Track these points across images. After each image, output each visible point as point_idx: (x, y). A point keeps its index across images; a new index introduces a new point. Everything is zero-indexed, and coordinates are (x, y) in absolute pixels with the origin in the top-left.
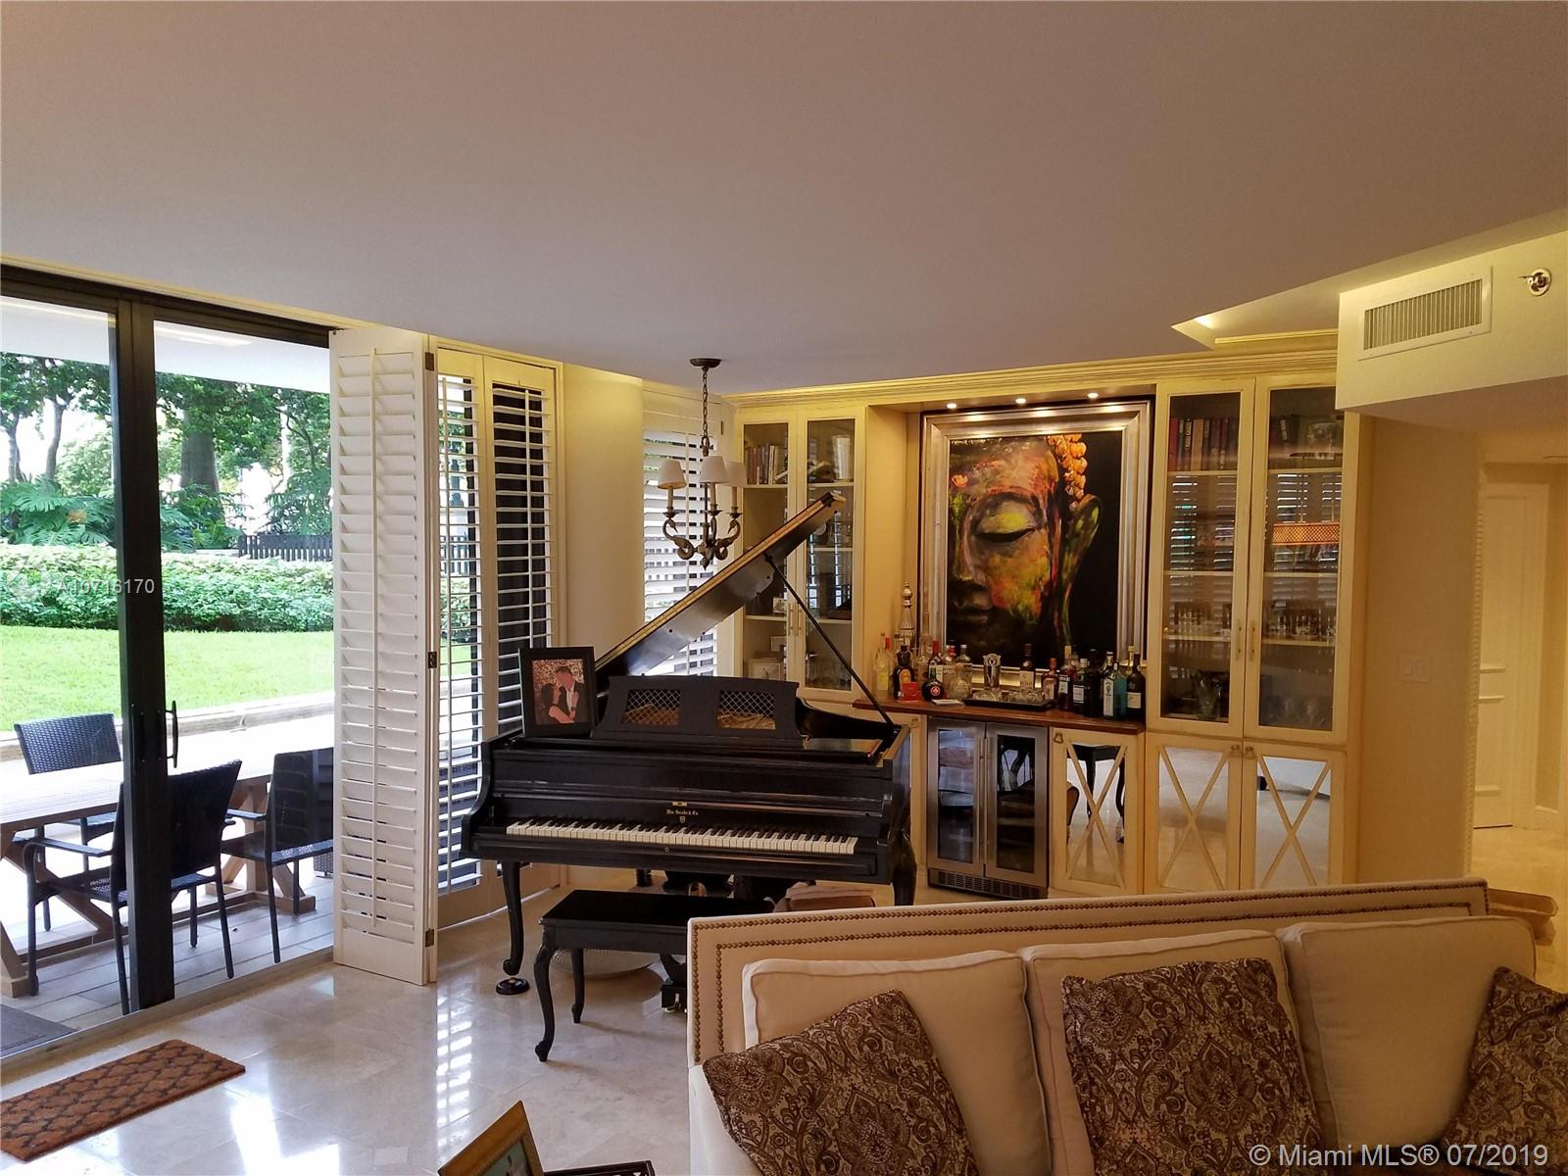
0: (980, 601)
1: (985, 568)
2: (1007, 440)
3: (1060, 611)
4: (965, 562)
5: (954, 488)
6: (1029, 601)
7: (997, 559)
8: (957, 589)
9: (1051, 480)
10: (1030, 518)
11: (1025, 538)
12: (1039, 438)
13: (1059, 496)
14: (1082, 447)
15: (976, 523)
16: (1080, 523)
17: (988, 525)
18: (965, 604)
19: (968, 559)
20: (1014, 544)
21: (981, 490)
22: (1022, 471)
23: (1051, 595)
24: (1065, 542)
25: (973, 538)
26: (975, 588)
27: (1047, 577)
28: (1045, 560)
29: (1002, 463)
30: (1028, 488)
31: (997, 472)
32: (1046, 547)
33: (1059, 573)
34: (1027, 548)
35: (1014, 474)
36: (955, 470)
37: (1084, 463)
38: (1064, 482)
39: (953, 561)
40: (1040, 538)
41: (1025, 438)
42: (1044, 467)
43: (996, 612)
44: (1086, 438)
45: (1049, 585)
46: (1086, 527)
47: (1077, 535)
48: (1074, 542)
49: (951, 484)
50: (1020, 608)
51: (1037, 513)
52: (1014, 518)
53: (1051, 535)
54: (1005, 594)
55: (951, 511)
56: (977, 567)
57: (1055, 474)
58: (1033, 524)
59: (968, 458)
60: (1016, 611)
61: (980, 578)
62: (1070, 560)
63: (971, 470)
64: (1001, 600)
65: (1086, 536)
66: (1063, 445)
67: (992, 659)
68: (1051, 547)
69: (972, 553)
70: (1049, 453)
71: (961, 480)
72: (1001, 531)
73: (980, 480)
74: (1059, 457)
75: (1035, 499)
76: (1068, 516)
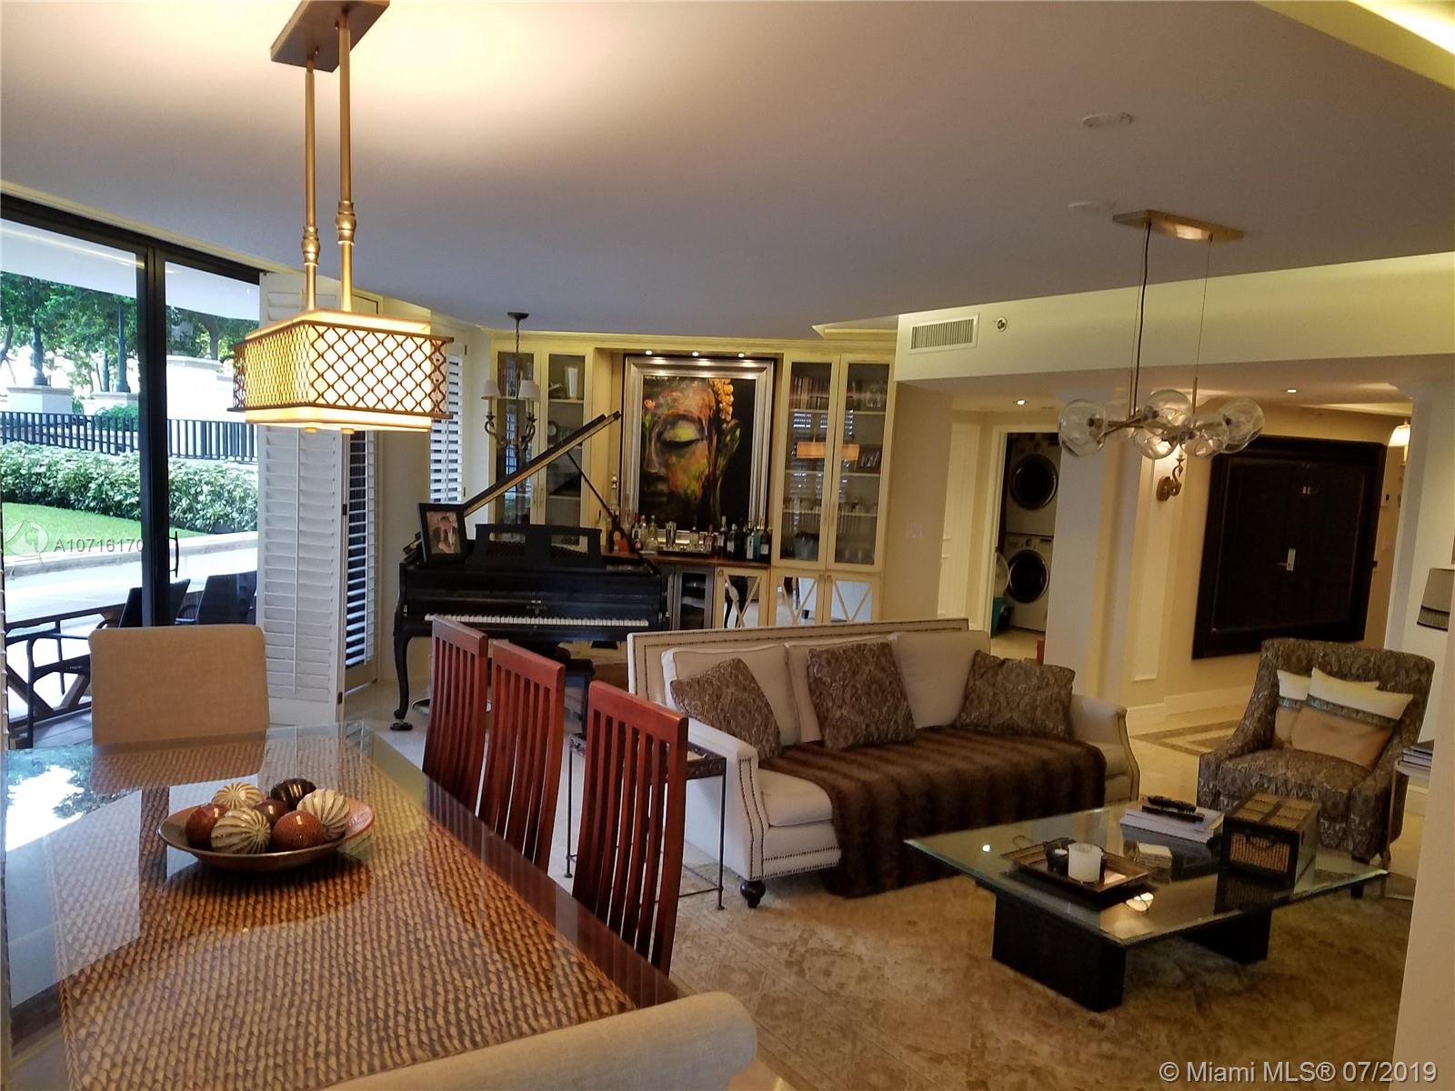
0: (662, 487)
1: (667, 465)
2: (682, 379)
3: (714, 497)
4: (652, 460)
5: (645, 409)
6: (695, 488)
7: (674, 459)
8: (646, 479)
9: (710, 408)
10: (696, 432)
11: (693, 446)
12: (703, 379)
13: (716, 420)
14: (731, 388)
15: (660, 434)
16: (728, 438)
17: (668, 436)
18: (652, 489)
19: (654, 457)
20: (686, 450)
21: (664, 412)
22: (691, 401)
23: (709, 484)
24: (718, 450)
25: (658, 445)
26: (660, 478)
27: (707, 472)
28: (705, 461)
29: (679, 394)
30: (695, 412)
31: (675, 400)
32: (707, 452)
33: (715, 470)
34: (694, 453)
35: (687, 402)
36: (646, 397)
37: (732, 399)
38: (718, 411)
39: (644, 460)
40: (703, 446)
41: (694, 379)
42: (706, 399)
43: (672, 495)
44: (734, 382)
45: (708, 477)
46: (732, 440)
47: (727, 445)
48: (724, 451)
49: (644, 407)
50: (689, 491)
51: (701, 430)
52: (686, 432)
53: (710, 444)
54: (679, 483)
55: (643, 424)
56: (660, 464)
57: (713, 404)
58: (698, 437)
59: (655, 389)
60: (686, 494)
61: (663, 472)
62: (722, 462)
63: (657, 397)
64: (676, 487)
65: (732, 448)
66: (719, 385)
67: (671, 525)
68: (710, 453)
69: (657, 455)
70: (710, 390)
71: (650, 404)
72: (677, 440)
73: (665, 404)
74: (716, 393)
75: (700, 420)
76: (721, 433)
